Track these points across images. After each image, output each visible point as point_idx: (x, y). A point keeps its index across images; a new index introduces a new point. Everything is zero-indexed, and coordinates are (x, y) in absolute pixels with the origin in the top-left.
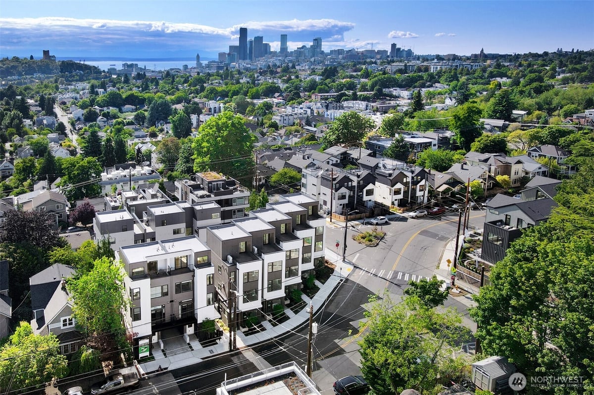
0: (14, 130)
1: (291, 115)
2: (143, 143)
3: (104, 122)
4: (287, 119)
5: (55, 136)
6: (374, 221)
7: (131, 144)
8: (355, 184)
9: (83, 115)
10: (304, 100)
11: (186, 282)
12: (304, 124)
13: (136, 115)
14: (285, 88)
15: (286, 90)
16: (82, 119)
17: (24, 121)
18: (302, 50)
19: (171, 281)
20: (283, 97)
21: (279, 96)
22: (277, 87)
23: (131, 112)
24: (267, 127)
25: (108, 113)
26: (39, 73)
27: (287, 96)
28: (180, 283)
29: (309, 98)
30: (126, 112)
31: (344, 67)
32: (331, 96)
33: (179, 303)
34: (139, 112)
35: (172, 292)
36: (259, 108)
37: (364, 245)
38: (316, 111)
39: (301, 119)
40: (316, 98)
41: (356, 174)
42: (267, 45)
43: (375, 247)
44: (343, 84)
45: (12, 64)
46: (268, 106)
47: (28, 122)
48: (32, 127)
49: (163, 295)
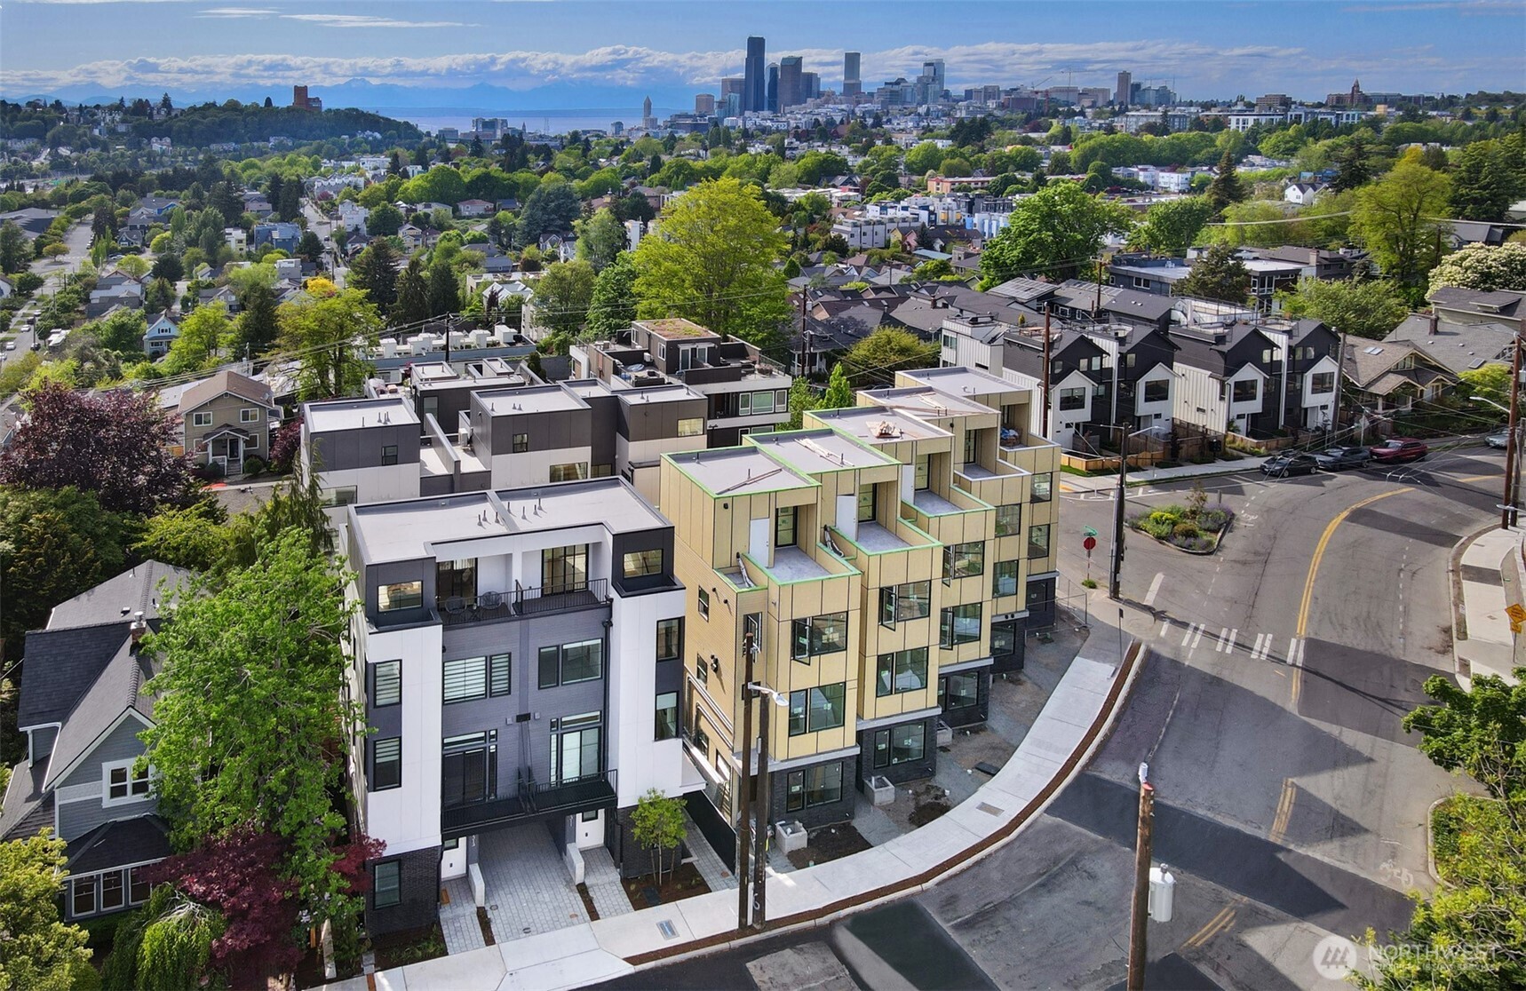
0: (199, 251)
1: (880, 223)
2: (503, 283)
3: (416, 238)
4: (870, 233)
5: (293, 265)
7: (475, 287)
8: (1111, 362)
9: (366, 219)
10: (909, 192)
11: (579, 644)
12: (914, 243)
13: (492, 223)
14: (860, 166)
15: (862, 169)
16: (364, 229)
17: (227, 231)
18: (896, 88)
19: (524, 638)
20: (855, 185)
21: (845, 184)
22: (841, 161)
23: (482, 216)
24: (818, 250)
25: (427, 216)
26: (281, 135)
27: (865, 183)
28: (558, 646)
29: (922, 188)
30: (469, 218)
31: (1003, 124)
32: (976, 183)
33: (552, 725)
34: (501, 214)
35: (524, 679)
36: (798, 207)
37: (1171, 548)
38: (941, 216)
39: (905, 232)
40: (938, 189)
41: (1113, 334)
42: (810, 77)
43: (1212, 557)
44: (1008, 157)
45: (223, 116)
46: (818, 202)
47: (235, 236)
48: (243, 245)
49: (489, 693)
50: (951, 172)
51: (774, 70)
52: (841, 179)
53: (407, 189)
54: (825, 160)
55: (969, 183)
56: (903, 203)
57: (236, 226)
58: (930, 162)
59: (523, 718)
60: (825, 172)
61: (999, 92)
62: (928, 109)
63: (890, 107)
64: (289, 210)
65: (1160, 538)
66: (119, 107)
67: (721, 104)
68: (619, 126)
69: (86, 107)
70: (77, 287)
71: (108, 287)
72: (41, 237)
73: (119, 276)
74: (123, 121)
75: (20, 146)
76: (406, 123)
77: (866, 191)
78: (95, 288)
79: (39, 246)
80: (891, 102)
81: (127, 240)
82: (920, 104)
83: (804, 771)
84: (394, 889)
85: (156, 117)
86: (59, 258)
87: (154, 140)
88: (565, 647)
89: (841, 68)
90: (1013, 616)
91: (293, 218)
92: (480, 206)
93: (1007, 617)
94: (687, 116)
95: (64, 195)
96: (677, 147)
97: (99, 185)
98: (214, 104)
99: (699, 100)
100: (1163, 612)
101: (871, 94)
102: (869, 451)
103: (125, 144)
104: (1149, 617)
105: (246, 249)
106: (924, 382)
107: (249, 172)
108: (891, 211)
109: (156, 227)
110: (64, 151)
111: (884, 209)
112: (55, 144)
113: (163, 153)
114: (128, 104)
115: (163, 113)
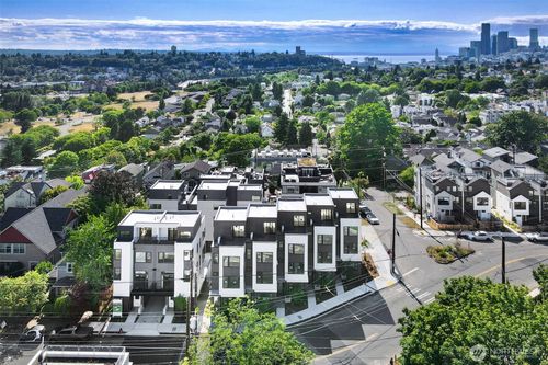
3: (319, 107)
6: (471, 236)
8: (461, 189)
9: (302, 100)
15: (512, 85)
16: (301, 103)
17: (255, 102)
19: (155, 249)
20: (505, 92)
21: (501, 92)
22: (504, 81)
23: (345, 100)
25: (324, 99)
26: (291, 64)
33: (162, 273)
34: (351, 99)
35: (155, 260)
36: (473, 102)
42: (512, 40)
45: (270, 57)
46: (483, 100)
47: (257, 104)
49: (146, 262)
51: (494, 37)
53: (318, 89)
54: (493, 82)
57: (259, 100)
59: (155, 269)
64: (278, 95)
66: (238, 54)
68: (424, 61)
69: (228, 54)
71: (211, 121)
72: (199, 102)
74: (239, 59)
75: (207, 67)
79: (197, 105)
85: (249, 57)
86: (202, 109)
87: (248, 65)
88: (165, 253)
91: (278, 98)
92: (345, 96)
94: (454, 56)
95: (212, 86)
97: (222, 83)
98: (268, 53)
110: (219, 69)
112: (217, 67)
114: (241, 53)
115: (252, 56)
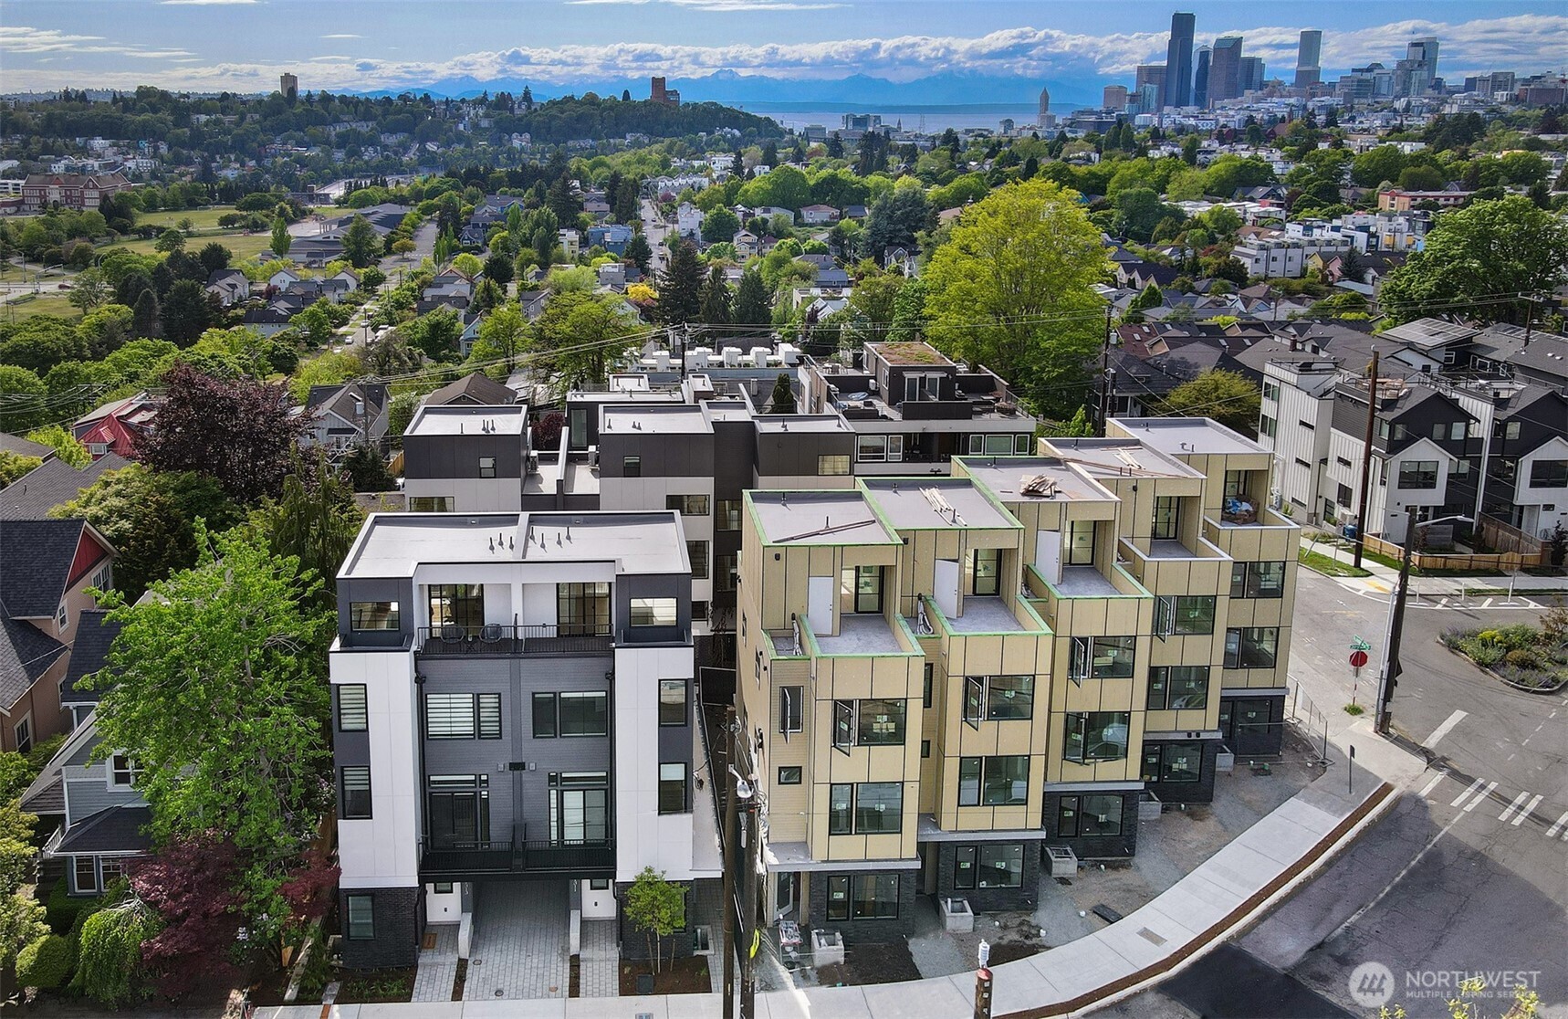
0: (532, 252)
1: (1299, 246)
2: (829, 299)
3: (752, 245)
5: (618, 270)
7: (799, 301)
8: (1482, 430)
9: (701, 223)
10: (1348, 208)
11: (580, 695)
12: (1337, 273)
13: (834, 232)
14: (1291, 175)
15: (1293, 179)
16: (699, 234)
17: (562, 232)
18: (1367, 76)
19: (515, 679)
20: (1279, 197)
21: (1264, 197)
22: (1264, 167)
23: (826, 224)
24: (1208, 277)
25: (765, 221)
26: (638, 132)
27: (1293, 195)
28: (555, 693)
29: (1371, 205)
30: (811, 225)
31: (1509, 122)
32: (1447, 199)
33: (552, 779)
34: (843, 223)
35: (516, 726)
36: (1197, 223)
37: (1494, 679)
38: (1385, 238)
39: (1327, 259)
40: (1392, 205)
41: (1491, 393)
42: (1253, 63)
43: (1551, 698)
44: (1500, 165)
45: (581, 110)
46: (1224, 219)
47: (569, 236)
48: (576, 248)
49: (478, 734)
50: (1413, 184)
51: (1204, 55)
52: (1261, 190)
53: (747, 191)
54: (1243, 166)
55: (1437, 198)
56: (1336, 222)
57: (572, 227)
58: (1386, 170)
59: (517, 767)
60: (1244, 180)
61: (1514, 81)
62: (1409, 103)
63: (1356, 101)
64: (624, 212)
65: (1482, 664)
66: (482, 101)
67: (1133, 98)
68: (1008, 124)
69: (452, 101)
70: (413, 285)
71: (440, 286)
72: (392, 233)
73: (453, 274)
74: (487, 116)
75: (392, 140)
76: (768, 119)
77: (1292, 206)
78: (430, 287)
79: (389, 242)
80: (1358, 95)
81: (469, 239)
82: (1398, 97)
83: (849, 877)
84: (368, 924)
85: (517, 112)
86: (407, 255)
87: (514, 135)
88: (563, 695)
89: (1296, 53)
90: (1198, 735)
91: (628, 219)
92: (823, 213)
93: (1189, 735)
94: (1092, 113)
95: (420, 191)
96: (1066, 149)
97: (451, 181)
98: (572, 98)
99: (1109, 93)
100: (1444, 759)
101: (1332, 85)
102: (997, 509)
103: (487, 140)
104: (1420, 762)
105: (578, 252)
106: (1135, 433)
107: (598, 171)
108: (1317, 232)
109: (496, 226)
110: (431, 147)
111: (1308, 229)
112: (424, 140)
113: (523, 150)
114: (491, 98)
115: (523, 107)
